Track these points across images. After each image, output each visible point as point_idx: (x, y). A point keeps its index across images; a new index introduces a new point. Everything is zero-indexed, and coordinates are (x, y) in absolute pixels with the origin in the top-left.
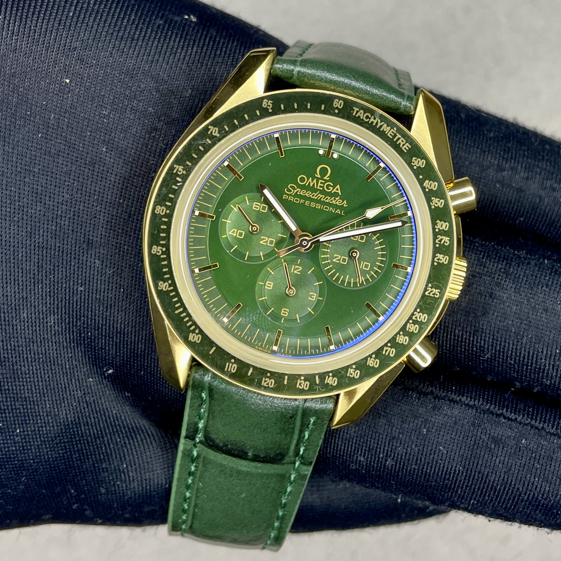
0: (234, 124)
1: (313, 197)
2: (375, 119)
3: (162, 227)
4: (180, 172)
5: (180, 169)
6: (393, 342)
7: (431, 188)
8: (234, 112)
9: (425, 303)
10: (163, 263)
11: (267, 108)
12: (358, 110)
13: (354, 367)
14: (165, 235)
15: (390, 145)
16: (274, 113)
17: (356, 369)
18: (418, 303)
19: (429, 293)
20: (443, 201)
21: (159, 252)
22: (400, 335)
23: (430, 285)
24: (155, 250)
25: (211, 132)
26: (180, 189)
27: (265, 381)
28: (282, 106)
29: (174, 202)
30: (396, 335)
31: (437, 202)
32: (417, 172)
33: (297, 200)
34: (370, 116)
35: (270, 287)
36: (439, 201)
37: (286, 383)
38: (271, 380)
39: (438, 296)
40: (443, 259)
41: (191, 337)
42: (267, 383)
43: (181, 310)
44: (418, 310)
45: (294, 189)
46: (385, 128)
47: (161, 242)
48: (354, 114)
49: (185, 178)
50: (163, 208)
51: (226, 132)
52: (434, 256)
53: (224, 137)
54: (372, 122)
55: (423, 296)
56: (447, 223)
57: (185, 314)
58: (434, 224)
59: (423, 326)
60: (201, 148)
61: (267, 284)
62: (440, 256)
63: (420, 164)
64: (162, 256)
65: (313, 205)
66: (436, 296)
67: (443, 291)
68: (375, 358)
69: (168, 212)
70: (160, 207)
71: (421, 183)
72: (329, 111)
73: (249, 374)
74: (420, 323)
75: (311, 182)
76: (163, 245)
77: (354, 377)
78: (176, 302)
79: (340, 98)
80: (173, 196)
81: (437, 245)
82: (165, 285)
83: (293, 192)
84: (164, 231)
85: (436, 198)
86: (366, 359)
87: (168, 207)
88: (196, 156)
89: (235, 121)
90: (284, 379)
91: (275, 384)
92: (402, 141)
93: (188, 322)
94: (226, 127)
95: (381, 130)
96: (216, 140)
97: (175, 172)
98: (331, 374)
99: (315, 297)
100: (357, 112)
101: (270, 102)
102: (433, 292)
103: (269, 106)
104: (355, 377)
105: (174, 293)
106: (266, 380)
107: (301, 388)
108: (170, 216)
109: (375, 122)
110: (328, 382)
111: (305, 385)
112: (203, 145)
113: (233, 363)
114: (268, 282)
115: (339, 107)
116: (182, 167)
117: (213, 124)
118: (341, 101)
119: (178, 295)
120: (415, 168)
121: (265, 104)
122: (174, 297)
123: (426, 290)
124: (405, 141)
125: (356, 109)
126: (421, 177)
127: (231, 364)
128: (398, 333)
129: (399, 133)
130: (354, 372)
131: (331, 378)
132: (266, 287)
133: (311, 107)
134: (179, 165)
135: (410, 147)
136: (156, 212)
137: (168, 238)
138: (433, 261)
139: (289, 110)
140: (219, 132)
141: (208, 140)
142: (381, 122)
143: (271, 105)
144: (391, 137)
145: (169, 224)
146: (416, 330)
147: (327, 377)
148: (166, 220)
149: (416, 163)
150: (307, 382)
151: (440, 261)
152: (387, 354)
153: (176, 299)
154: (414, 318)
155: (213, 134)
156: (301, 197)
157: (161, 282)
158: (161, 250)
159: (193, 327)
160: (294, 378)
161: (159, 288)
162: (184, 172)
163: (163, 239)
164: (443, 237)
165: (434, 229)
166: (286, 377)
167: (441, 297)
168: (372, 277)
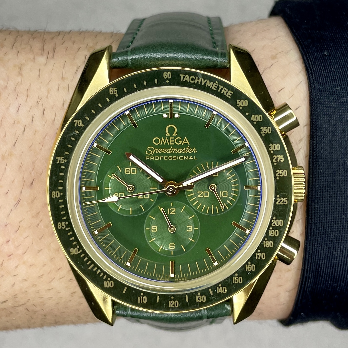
0: (92, 113)
1: (169, 152)
2: (198, 79)
3: (61, 207)
4: (62, 161)
5: (62, 159)
6: (261, 247)
7: (258, 121)
8: (90, 104)
9: (278, 211)
10: (69, 234)
11: (113, 94)
12: (184, 75)
13: (236, 275)
14: (64, 212)
15: (216, 96)
16: (120, 97)
17: (238, 276)
18: (273, 212)
19: (279, 203)
20: (270, 128)
21: (63, 227)
22: (265, 241)
23: (278, 196)
24: (60, 225)
25: (77, 125)
26: (66, 174)
27: (171, 304)
28: (125, 89)
29: (64, 185)
30: (262, 242)
31: (266, 130)
32: (243, 111)
33: (157, 158)
34: (194, 78)
35: (155, 230)
36: (267, 129)
37: (187, 300)
38: (176, 302)
39: (287, 203)
40: (283, 173)
41: (106, 284)
42: (173, 304)
43: (93, 265)
44: (274, 218)
45: (152, 150)
46: (209, 84)
47: (63, 218)
48: (182, 80)
49: (67, 165)
50: (57, 192)
51: (88, 121)
52: (275, 173)
53: (88, 125)
54: (198, 82)
55: (275, 206)
56: (278, 144)
57: (96, 268)
58: (268, 148)
59: (281, 230)
60: (72, 139)
61: (152, 228)
62: (280, 172)
63: (244, 103)
64: (67, 229)
65: (170, 158)
66: (285, 203)
67: (290, 198)
68: (251, 264)
69: (62, 194)
70: (54, 192)
71: (249, 118)
72: (162, 83)
73: (158, 301)
74: (278, 228)
75: (164, 141)
76: (65, 221)
77: (238, 283)
78: (87, 261)
79: (167, 71)
80: (62, 181)
81: (275, 164)
82: (75, 251)
83: (152, 152)
84: (62, 209)
85: (264, 127)
86: (244, 266)
87: (60, 191)
88: (71, 146)
89: (93, 111)
90: (185, 298)
91: (179, 304)
92: (225, 90)
93: (100, 273)
94: (87, 117)
95: (206, 86)
96: (82, 130)
97: (58, 162)
98: (220, 285)
99: (192, 228)
100: (184, 77)
101: (115, 89)
102: (282, 201)
103: (115, 92)
104: (240, 282)
105: (84, 255)
106: (171, 302)
107: (200, 301)
108: (64, 197)
109: (200, 81)
110: (220, 292)
111: (203, 299)
112: (73, 136)
113: (143, 296)
114: (152, 227)
115: (168, 78)
116: (63, 157)
117: (76, 118)
118: (169, 73)
119: (87, 255)
120: (241, 108)
121: (111, 91)
122: (84, 257)
123: (276, 201)
124: (227, 90)
125: (182, 76)
126: (247, 114)
127: (141, 297)
128: (264, 240)
129: (221, 85)
130: (238, 279)
131: (221, 288)
132: (152, 231)
133: (147, 84)
134: (60, 156)
135: (232, 93)
136: (52, 196)
137: (67, 214)
138: (275, 177)
139: (131, 91)
140: (83, 123)
141: (76, 131)
142: (204, 80)
143: (116, 91)
144: (215, 89)
145: (65, 203)
146: (277, 234)
147: (218, 288)
148: (62, 201)
149: (240, 104)
150: (203, 296)
151: (281, 175)
152: (259, 258)
153: (86, 259)
154: (272, 225)
155: (79, 126)
156: (159, 155)
157: (71, 249)
158: (65, 224)
159: (105, 277)
160: (192, 296)
161: (71, 254)
162: (66, 161)
163: (64, 215)
164: (278, 156)
165: (269, 152)
166: (187, 296)
167: (290, 203)
168: (231, 201)
